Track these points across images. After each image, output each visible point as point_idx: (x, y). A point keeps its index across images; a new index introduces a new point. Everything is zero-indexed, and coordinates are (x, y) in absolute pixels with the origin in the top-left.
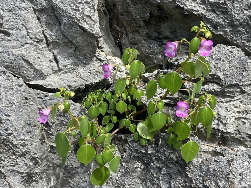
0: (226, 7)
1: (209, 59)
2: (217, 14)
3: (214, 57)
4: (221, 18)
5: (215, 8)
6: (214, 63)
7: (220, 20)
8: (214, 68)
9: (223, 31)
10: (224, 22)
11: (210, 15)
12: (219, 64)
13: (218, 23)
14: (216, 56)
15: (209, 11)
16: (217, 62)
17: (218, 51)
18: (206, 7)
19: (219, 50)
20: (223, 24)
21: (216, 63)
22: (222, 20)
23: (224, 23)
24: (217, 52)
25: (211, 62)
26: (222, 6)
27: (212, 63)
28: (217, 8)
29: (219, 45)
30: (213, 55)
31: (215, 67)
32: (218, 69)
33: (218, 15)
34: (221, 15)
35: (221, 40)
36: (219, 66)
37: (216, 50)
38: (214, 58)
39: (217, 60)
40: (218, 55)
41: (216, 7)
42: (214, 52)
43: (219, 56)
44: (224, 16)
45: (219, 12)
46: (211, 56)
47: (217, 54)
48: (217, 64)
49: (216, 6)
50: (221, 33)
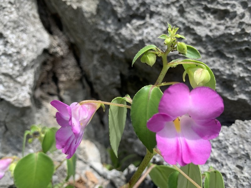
0: (246, 39)
1: (220, 155)
2: (228, 58)
3: (231, 150)
4: (239, 64)
5: (222, 47)
6: (233, 167)
7: (238, 70)
8: (234, 180)
9: (246, 93)
10: (247, 73)
11: (214, 62)
12: (246, 169)
13: (233, 75)
14: (236, 147)
15: (212, 56)
16: (240, 163)
17: (241, 136)
18: (205, 48)
19: (243, 133)
20: (243, 78)
21: (238, 166)
22: (241, 69)
23: (245, 75)
24: (237, 140)
25: (224, 163)
26: (236, 39)
27: (227, 165)
28: (228, 46)
29: (241, 122)
30: (227, 147)
31: (236, 177)
32: (244, 184)
33: (230, 62)
34: (237, 59)
35: (244, 112)
36: (246, 175)
37: (235, 134)
38: (231, 153)
39: (240, 158)
40: (241, 146)
41: (224, 45)
42: (231, 140)
43: (244, 150)
44: (245, 61)
45: (231, 53)
46: (224, 148)
47: (239, 144)
48: (241, 168)
49: (224, 42)
50: (243, 97)
